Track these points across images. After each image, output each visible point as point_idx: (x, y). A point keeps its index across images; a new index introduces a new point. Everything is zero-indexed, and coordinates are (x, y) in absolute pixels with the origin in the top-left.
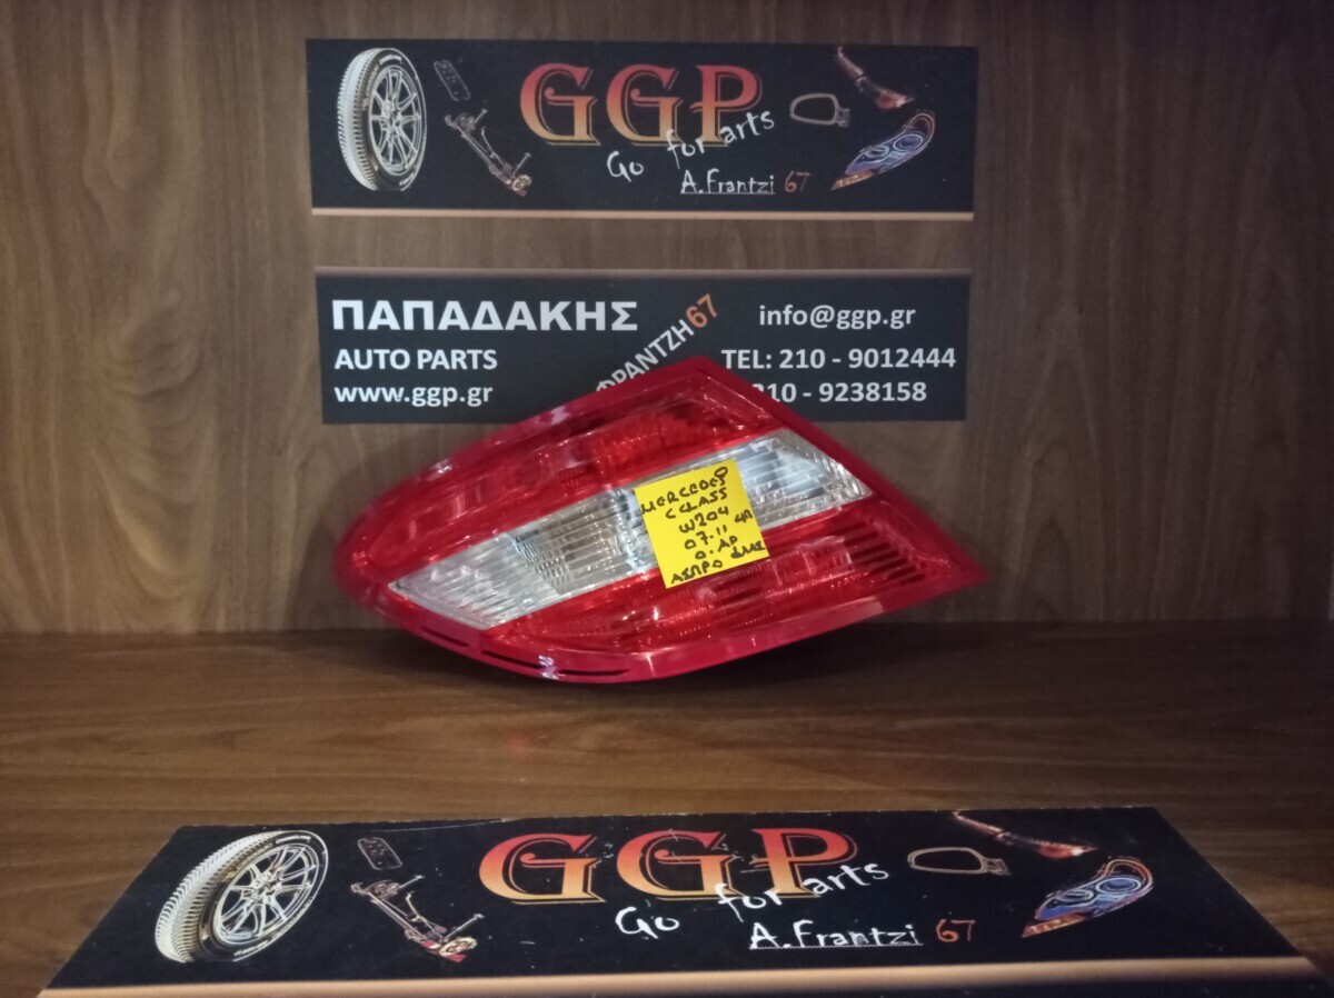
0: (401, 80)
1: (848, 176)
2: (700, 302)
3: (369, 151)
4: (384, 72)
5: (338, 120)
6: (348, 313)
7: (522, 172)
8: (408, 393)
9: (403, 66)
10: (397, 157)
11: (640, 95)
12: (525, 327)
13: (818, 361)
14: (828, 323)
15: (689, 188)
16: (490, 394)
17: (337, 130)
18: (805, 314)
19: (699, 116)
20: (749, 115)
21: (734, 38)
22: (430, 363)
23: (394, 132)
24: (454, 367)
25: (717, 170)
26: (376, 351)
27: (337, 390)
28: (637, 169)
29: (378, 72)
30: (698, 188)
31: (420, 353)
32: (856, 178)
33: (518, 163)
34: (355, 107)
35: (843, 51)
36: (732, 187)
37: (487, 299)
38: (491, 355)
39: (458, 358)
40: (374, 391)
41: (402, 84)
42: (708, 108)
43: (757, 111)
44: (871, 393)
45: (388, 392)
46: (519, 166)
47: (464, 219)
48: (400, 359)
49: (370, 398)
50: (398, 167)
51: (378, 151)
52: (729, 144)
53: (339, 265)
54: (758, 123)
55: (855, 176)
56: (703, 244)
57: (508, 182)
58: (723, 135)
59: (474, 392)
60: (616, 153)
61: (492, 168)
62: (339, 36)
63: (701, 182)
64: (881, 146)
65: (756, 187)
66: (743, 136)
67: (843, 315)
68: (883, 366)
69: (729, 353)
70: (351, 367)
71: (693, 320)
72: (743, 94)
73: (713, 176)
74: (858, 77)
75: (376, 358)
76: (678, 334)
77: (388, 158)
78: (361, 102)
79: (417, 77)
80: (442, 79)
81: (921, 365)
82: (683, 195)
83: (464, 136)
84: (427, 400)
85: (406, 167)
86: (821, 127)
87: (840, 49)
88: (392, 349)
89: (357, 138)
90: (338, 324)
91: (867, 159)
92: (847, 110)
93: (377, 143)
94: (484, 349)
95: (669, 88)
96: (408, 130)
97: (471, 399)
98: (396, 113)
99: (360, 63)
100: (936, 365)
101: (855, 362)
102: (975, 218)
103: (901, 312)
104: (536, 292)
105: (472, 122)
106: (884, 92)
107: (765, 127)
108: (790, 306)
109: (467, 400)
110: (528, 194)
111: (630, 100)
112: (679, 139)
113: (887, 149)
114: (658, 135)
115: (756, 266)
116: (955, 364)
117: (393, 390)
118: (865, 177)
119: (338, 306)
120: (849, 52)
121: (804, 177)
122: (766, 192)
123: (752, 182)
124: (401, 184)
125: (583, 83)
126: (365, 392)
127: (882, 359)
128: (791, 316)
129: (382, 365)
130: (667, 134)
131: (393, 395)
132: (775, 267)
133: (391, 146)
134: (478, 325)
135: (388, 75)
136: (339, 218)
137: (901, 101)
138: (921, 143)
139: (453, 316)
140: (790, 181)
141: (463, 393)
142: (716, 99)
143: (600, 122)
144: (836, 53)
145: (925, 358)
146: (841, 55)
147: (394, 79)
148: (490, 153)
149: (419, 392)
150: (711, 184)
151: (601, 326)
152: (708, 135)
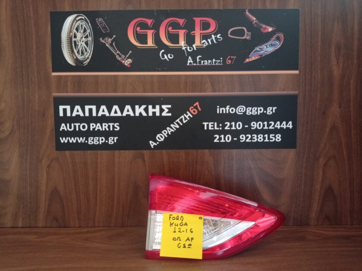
0: (84, 26)
1: (250, 58)
2: (195, 105)
3: (73, 51)
4: (78, 23)
5: (61, 41)
6: (65, 110)
7: (128, 58)
8: (87, 139)
9: (85, 21)
10: (82, 53)
11: (172, 29)
12: (129, 115)
13: (239, 126)
14: (243, 113)
15: (190, 63)
16: (117, 139)
17: (61, 44)
18: (234, 109)
19: (194, 36)
20: (213, 36)
21: (207, 7)
22: (95, 128)
23: (81, 44)
24: (104, 129)
25: (201, 56)
26: (75, 124)
27: (61, 138)
28: (171, 56)
29: (76, 23)
30: (194, 63)
31: (91, 124)
32: (253, 58)
33: (127, 55)
34: (68, 36)
35: (248, 11)
36: (206, 63)
37: (116, 105)
38: (117, 125)
39: (105, 126)
40: (74, 139)
41: (85, 27)
42: (197, 33)
43: (215, 34)
44: (260, 138)
45: (79, 139)
46: (127, 56)
47: (107, 76)
48: (84, 127)
49: (73, 141)
50: (83, 57)
51: (76, 51)
52: (205, 47)
53: (62, 93)
54: (216, 38)
55: (253, 57)
56: (195, 83)
57: (123, 62)
58: (203, 43)
59: (111, 139)
60: (163, 51)
61: (117, 57)
62: (62, 10)
63: (195, 61)
64: (263, 46)
65: (215, 62)
66: (210, 43)
67: (249, 109)
68: (264, 128)
69: (205, 124)
70: (66, 130)
71: (192, 112)
72: (211, 28)
73: (200, 58)
74: (254, 21)
75: (75, 126)
76: (187, 117)
77: (79, 54)
78: (70, 34)
79: (90, 24)
80: (99, 25)
81: (279, 128)
82: (188, 66)
83: (107, 45)
84: (94, 142)
85: (86, 57)
86: (240, 39)
87: (247, 10)
88: (81, 124)
89: (68, 47)
90: (61, 114)
91: (257, 51)
92: (250, 33)
93: (75, 49)
94: (115, 124)
95: (183, 27)
96: (87, 43)
97: (110, 141)
98: (82, 37)
99: (70, 20)
100: (285, 128)
101: (254, 127)
102: (300, 72)
103: (271, 108)
104: (134, 102)
105: (110, 40)
106: (264, 26)
107: (219, 40)
108: (229, 106)
109: (108, 142)
110: (130, 67)
111: (168, 31)
112: (187, 46)
113: (265, 47)
114: (178, 43)
115: (215, 92)
116: (292, 128)
117: (81, 138)
118: (257, 58)
119: (61, 108)
120: (250, 11)
121: (234, 58)
122: (219, 64)
123: (214, 60)
124: (84, 63)
125: (150, 25)
126: (71, 139)
127: (264, 126)
128: (229, 110)
129: (77, 129)
130: (182, 43)
131: (81, 140)
132: (223, 92)
133: (80, 50)
134: (113, 114)
135: (79, 24)
136: (61, 76)
137: (270, 29)
138: (278, 45)
139: (103, 111)
140: (228, 60)
141: (107, 139)
142: (200, 30)
143: (157, 39)
144: (245, 12)
145: (280, 125)
146: (247, 13)
147: (82, 25)
148: (117, 51)
149: (91, 139)
150: (199, 61)
151: (158, 114)
152: (198, 43)
